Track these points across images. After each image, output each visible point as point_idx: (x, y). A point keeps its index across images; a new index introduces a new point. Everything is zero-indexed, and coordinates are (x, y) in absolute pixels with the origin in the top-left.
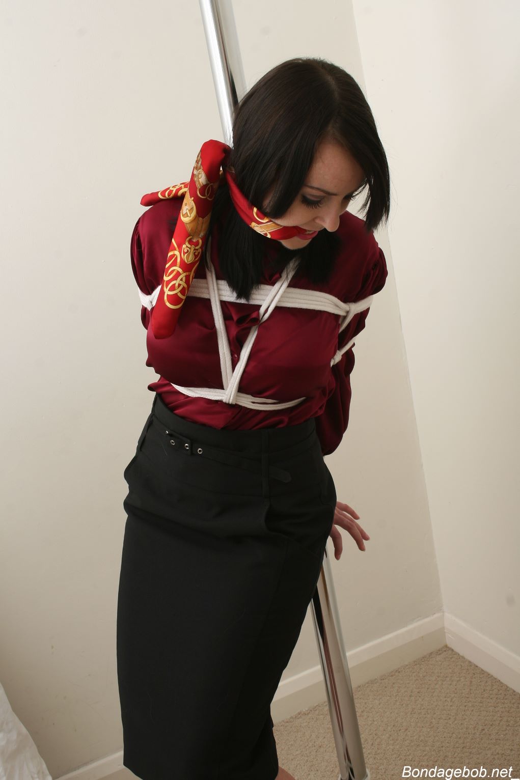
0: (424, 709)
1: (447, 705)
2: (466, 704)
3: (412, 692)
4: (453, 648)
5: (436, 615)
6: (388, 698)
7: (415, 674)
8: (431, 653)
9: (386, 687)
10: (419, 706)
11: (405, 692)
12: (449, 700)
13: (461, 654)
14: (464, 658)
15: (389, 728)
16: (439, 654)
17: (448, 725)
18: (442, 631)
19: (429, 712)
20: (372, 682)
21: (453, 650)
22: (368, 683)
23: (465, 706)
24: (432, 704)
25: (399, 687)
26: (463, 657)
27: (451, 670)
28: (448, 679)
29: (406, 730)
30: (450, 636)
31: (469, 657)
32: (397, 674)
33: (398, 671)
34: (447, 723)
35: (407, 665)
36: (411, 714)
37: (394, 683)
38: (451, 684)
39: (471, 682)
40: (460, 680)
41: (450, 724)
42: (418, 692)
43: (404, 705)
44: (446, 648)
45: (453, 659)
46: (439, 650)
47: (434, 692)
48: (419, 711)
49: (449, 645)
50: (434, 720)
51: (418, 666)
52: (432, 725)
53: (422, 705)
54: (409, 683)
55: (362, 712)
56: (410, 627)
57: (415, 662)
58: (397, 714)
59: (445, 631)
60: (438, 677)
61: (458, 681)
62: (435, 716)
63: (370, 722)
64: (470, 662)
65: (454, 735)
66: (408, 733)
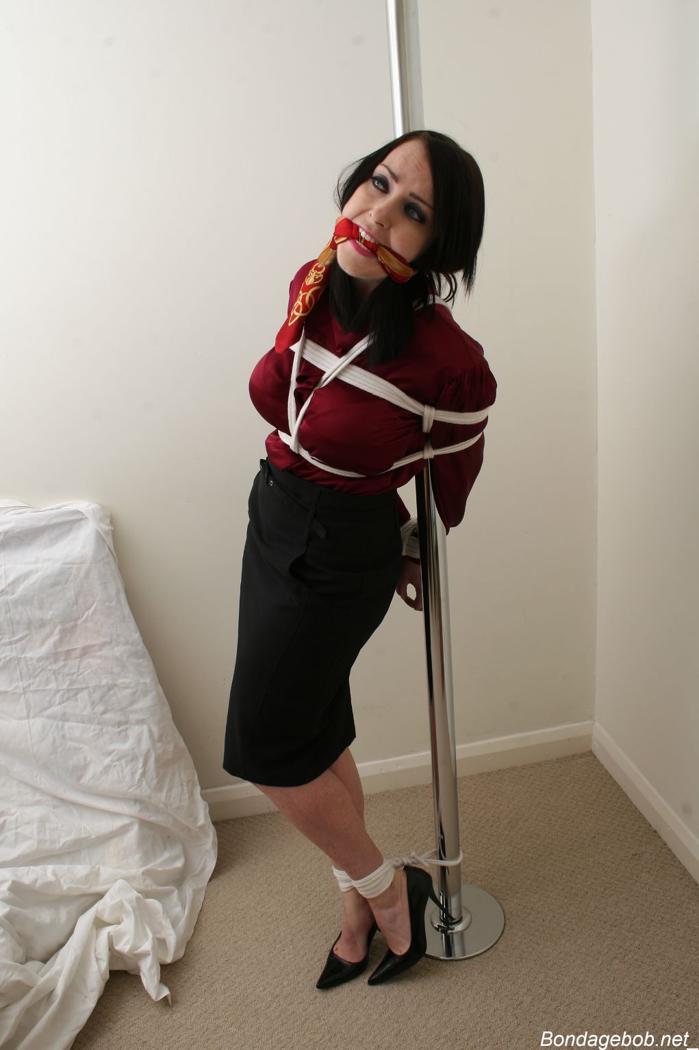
0: (549, 805)
1: (571, 807)
2: (588, 810)
3: (544, 787)
4: (596, 755)
5: (585, 722)
6: (521, 787)
7: (553, 771)
8: (575, 755)
9: (523, 777)
10: (546, 801)
11: (538, 785)
12: (574, 802)
13: (601, 762)
14: (603, 767)
15: (512, 815)
16: (582, 758)
18: (589, 738)
19: (553, 808)
20: (513, 769)
21: (595, 757)
22: (509, 769)
23: (586, 812)
24: (558, 803)
25: (535, 780)
26: (602, 765)
27: (586, 775)
28: (581, 782)
29: (526, 820)
30: (596, 744)
31: (607, 766)
32: (537, 767)
33: (539, 764)
34: (564, 823)
35: (549, 761)
36: (536, 807)
37: (531, 775)
38: (581, 788)
39: (601, 790)
41: (567, 825)
42: (550, 789)
43: (533, 797)
44: (591, 752)
45: (593, 765)
46: (583, 754)
47: (563, 792)
48: (544, 806)
49: (593, 751)
50: (554, 818)
51: (559, 764)
52: (550, 822)
53: (549, 801)
54: (544, 778)
55: (494, 794)
56: (559, 728)
57: (557, 759)
58: (524, 803)
59: (593, 738)
60: (573, 778)
61: (590, 786)
62: (556, 814)
63: (497, 805)
64: (606, 771)
65: (566, 836)
66: (527, 824)
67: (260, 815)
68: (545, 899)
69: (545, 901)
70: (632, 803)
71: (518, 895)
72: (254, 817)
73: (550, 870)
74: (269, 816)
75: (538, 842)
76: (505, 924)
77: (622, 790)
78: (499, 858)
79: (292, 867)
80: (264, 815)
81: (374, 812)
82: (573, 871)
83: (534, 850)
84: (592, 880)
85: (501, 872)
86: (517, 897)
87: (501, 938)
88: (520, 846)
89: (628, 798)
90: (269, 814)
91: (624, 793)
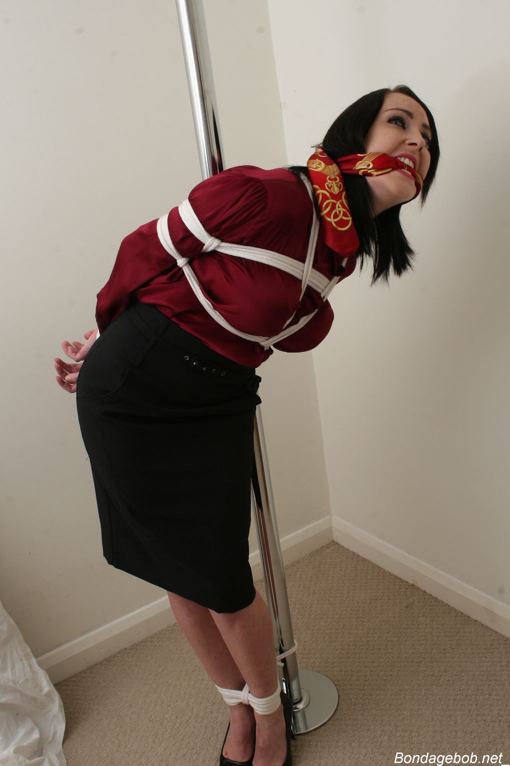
0: (322, 590)
1: (340, 586)
2: (354, 585)
3: (311, 578)
4: (339, 542)
5: (325, 518)
6: (294, 583)
7: (312, 564)
8: (322, 547)
9: (290, 575)
10: (318, 588)
11: (306, 577)
12: (341, 582)
13: (345, 547)
14: (349, 550)
15: (297, 606)
16: (329, 548)
17: (343, 601)
18: (330, 530)
19: (327, 592)
21: (338, 544)
23: (354, 586)
24: (329, 586)
25: (301, 574)
26: (347, 549)
27: (339, 560)
28: (338, 566)
29: (311, 607)
30: (336, 533)
31: (352, 548)
32: (298, 564)
33: (298, 562)
34: (342, 600)
35: (305, 557)
36: (313, 594)
38: (341, 570)
39: (356, 568)
40: (347, 567)
41: (344, 601)
42: (316, 578)
43: (306, 588)
44: (333, 541)
45: (340, 551)
46: (328, 545)
47: (328, 577)
48: (319, 592)
49: (335, 540)
50: (331, 598)
51: (313, 557)
52: (331, 602)
53: (321, 587)
54: (308, 571)
56: (307, 527)
57: (310, 554)
58: (302, 595)
59: (333, 529)
60: (330, 565)
62: (332, 595)
64: (353, 553)
65: (349, 609)
66: (313, 609)
67: (80, 673)
68: (358, 660)
69: (359, 662)
70: (385, 570)
71: (336, 664)
72: (75, 676)
73: (349, 638)
74: (89, 671)
75: (329, 620)
76: (337, 690)
77: (372, 563)
78: (305, 642)
79: (133, 705)
80: (84, 672)
81: (182, 639)
82: (368, 633)
83: (329, 627)
84: (386, 635)
85: (313, 652)
86: (336, 666)
87: (340, 700)
88: (317, 627)
89: (380, 567)
90: (88, 669)
91: (375, 564)
